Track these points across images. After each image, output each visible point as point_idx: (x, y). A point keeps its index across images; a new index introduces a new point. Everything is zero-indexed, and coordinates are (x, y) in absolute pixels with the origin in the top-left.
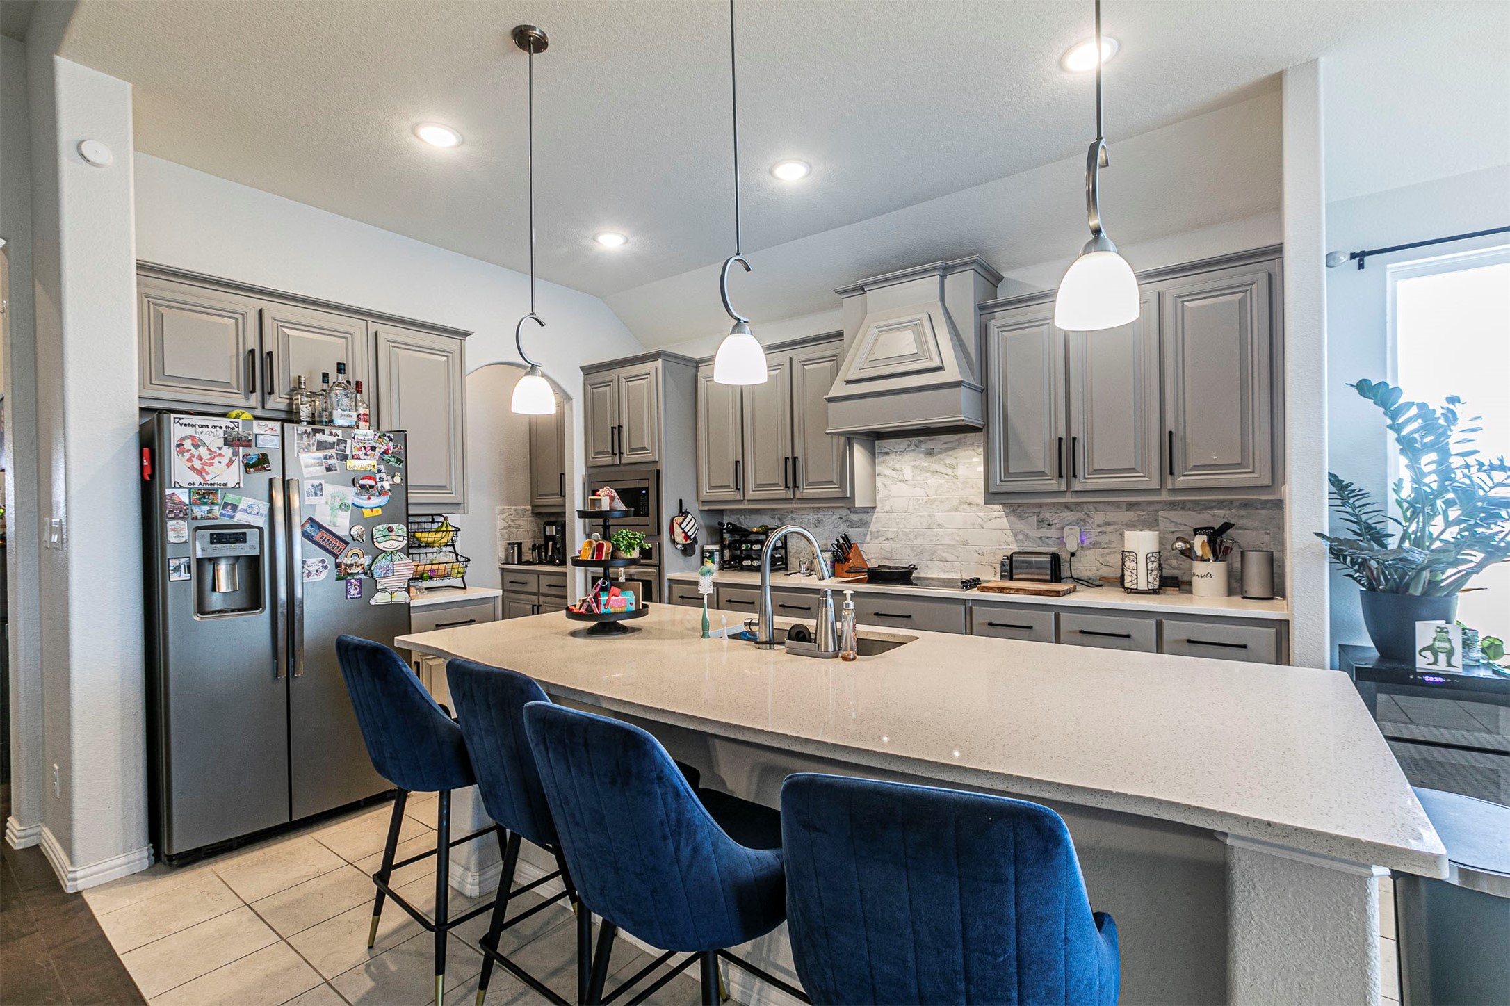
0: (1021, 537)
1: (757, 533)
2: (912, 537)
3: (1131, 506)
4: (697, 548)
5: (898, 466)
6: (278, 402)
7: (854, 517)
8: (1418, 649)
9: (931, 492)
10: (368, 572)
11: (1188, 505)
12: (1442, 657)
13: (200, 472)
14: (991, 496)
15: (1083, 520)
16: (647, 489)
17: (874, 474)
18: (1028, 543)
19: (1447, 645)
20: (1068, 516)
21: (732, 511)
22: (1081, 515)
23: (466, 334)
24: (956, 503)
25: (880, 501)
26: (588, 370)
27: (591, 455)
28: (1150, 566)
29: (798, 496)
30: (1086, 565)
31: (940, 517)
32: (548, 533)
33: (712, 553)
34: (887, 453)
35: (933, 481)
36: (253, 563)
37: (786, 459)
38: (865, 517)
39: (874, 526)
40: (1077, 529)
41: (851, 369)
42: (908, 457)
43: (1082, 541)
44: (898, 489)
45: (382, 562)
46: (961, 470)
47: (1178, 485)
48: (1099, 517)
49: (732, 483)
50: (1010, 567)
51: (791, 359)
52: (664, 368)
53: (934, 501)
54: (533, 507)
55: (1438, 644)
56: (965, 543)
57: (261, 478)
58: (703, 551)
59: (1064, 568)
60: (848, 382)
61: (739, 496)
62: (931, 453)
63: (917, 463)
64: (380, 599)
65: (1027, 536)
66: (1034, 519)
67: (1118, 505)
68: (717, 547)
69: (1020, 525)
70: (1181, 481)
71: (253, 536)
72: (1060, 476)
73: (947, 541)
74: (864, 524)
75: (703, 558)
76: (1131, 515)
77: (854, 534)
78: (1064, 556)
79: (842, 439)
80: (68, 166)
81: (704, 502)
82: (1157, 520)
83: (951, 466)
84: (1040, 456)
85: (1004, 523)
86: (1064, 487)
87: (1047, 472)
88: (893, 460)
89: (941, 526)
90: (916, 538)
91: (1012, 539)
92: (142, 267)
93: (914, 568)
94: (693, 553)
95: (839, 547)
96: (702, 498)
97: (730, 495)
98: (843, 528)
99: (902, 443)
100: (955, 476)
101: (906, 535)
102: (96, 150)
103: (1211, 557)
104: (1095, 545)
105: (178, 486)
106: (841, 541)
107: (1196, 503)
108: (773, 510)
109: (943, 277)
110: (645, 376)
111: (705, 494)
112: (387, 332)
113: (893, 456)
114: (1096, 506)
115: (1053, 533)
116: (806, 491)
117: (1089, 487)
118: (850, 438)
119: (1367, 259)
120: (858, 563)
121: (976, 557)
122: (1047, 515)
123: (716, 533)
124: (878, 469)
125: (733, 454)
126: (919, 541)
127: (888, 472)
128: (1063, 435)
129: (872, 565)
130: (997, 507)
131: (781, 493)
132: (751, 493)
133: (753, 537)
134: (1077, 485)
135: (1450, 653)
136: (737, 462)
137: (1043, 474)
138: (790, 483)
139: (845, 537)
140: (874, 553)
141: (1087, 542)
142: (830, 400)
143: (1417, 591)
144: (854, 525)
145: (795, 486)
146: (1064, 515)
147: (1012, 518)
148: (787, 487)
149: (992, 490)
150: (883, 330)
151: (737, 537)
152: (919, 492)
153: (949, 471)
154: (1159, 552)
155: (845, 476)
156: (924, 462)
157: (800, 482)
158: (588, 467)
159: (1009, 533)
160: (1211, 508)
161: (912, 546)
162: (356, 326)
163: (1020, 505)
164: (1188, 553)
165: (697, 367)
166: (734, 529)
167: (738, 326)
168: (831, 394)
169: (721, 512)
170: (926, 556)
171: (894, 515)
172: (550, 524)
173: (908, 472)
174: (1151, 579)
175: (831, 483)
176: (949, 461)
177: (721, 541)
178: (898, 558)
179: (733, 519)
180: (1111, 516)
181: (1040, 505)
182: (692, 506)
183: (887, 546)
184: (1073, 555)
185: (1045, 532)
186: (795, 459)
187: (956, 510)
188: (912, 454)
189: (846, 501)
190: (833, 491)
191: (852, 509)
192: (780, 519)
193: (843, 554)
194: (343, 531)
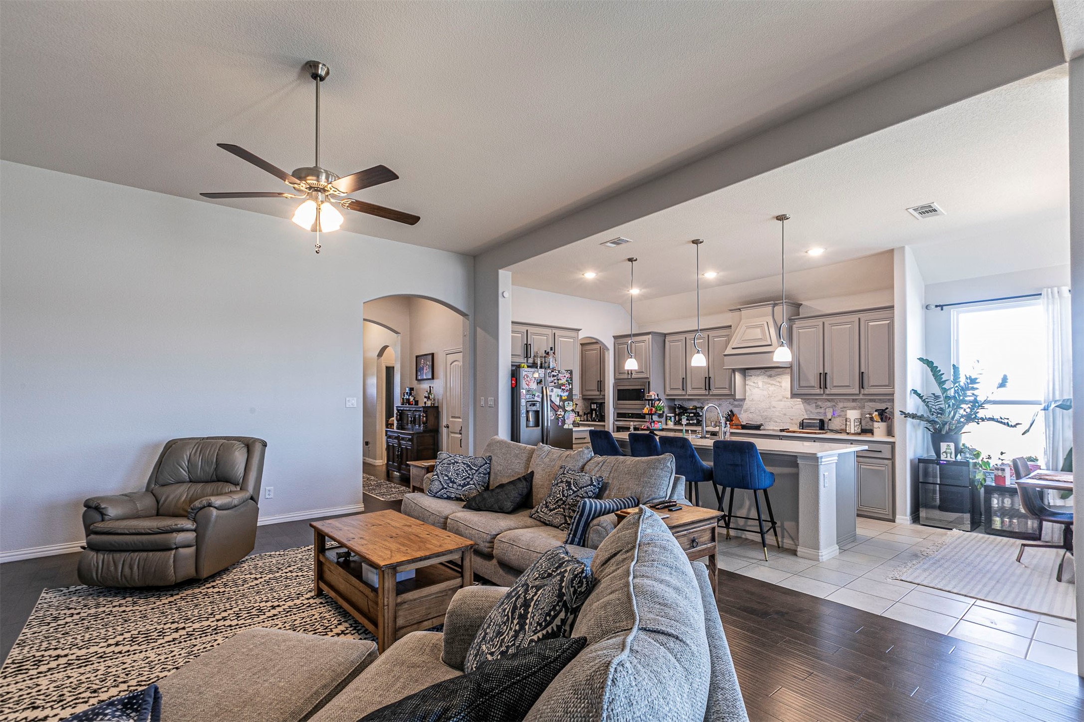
0: (809, 412)
1: (692, 409)
2: (762, 412)
3: (854, 400)
4: (664, 414)
5: (756, 382)
6: (531, 360)
7: (736, 403)
8: (942, 452)
9: (770, 393)
10: (564, 417)
11: (877, 400)
12: (949, 455)
13: (528, 385)
14: (794, 395)
15: (834, 406)
16: (644, 389)
17: (745, 385)
18: (812, 415)
19: (950, 451)
20: (829, 404)
21: (679, 399)
22: (834, 404)
23: (579, 330)
24: (781, 398)
25: (748, 396)
26: (615, 337)
27: (617, 374)
28: (856, 424)
29: (711, 393)
30: (836, 424)
31: (774, 403)
32: (592, 407)
33: (671, 417)
34: (751, 376)
35: (772, 388)
36: (537, 412)
37: (706, 378)
38: (741, 403)
39: (745, 407)
40: (831, 410)
41: (734, 343)
42: (760, 378)
43: (834, 414)
44: (756, 391)
45: (567, 414)
46: (783, 384)
47: (866, 393)
48: (841, 405)
49: (681, 387)
50: (802, 425)
51: (708, 336)
52: (652, 338)
53: (772, 396)
54: (583, 395)
55: (947, 451)
56: (785, 414)
57: (540, 386)
58: (667, 417)
59: (826, 425)
60: (733, 348)
61: (684, 393)
62: (770, 376)
63: (765, 380)
64: (566, 427)
65: (811, 412)
66: (814, 405)
67: (848, 400)
68: (673, 415)
69: (808, 407)
70: (866, 391)
71: (538, 404)
72: (820, 388)
73: (777, 414)
74: (741, 406)
75: (666, 419)
76: (854, 404)
77: (735, 410)
78: (826, 420)
79: (731, 370)
80: (501, 299)
81: (668, 395)
82: (864, 406)
83: (779, 382)
84: (813, 381)
85: (802, 406)
86: (822, 392)
87: (816, 386)
88: (754, 379)
89: (774, 407)
90: (763, 412)
91: (805, 413)
92: (512, 322)
93: (762, 425)
94: (663, 417)
95: (729, 415)
96: (667, 393)
97: (680, 392)
98: (731, 408)
99: (759, 372)
100: (781, 386)
101: (759, 411)
102: (506, 294)
103: (880, 421)
104: (839, 416)
105: (523, 389)
106: (730, 413)
107: (880, 399)
108: (699, 399)
109: (774, 307)
110: (643, 341)
111: (668, 392)
112: (558, 332)
113: (753, 377)
114: (840, 400)
115: (822, 411)
116: (714, 391)
117: (832, 393)
118: (734, 371)
119: (944, 307)
120: (737, 422)
121: (789, 421)
122: (819, 403)
123: (672, 409)
124: (747, 382)
125: (681, 375)
126: (765, 413)
127: (752, 384)
128: (822, 372)
129: (744, 423)
130: (799, 399)
131: (703, 392)
132: (690, 392)
133: (689, 411)
134: (827, 392)
135: (951, 454)
136: (683, 378)
137: (814, 387)
138: (707, 388)
139: (731, 411)
140: (744, 417)
141: (836, 415)
142: (725, 355)
143: (944, 432)
144: (736, 406)
145: (709, 389)
146: (826, 403)
147: (805, 404)
148: (706, 389)
149: (794, 393)
150: (748, 327)
151: (682, 411)
152: (765, 393)
153: (778, 384)
154: (861, 419)
155: (731, 385)
156: (766, 380)
157: (711, 387)
158: (615, 379)
159: (804, 410)
160: (885, 402)
161: (761, 416)
162: (549, 332)
163: (808, 399)
164: (872, 419)
165: (665, 337)
166: (681, 407)
167: (698, 352)
168: (726, 353)
169: (674, 400)
170: (768, 420)
171: (754, 402)
172: (594, 403)
173: (760, 384)
174: (856, 429)
175: (726, 388)
176: (778, 379)
177: (674, 412)
178: (756, 420)
179: (680, 403)
180: (846, 404)
181: (817, 399)
182: (663, 397)
183: (750, 416)
184: (830, 420)
185: (819, 410)
186: (710, 378)
187: (781, 401)
188: (763, 376)
189: (732, 396)
190: (726, 392)
191: (735, 400)
192: (702, 403)
193: (731, 417)
194: (558, 404)
